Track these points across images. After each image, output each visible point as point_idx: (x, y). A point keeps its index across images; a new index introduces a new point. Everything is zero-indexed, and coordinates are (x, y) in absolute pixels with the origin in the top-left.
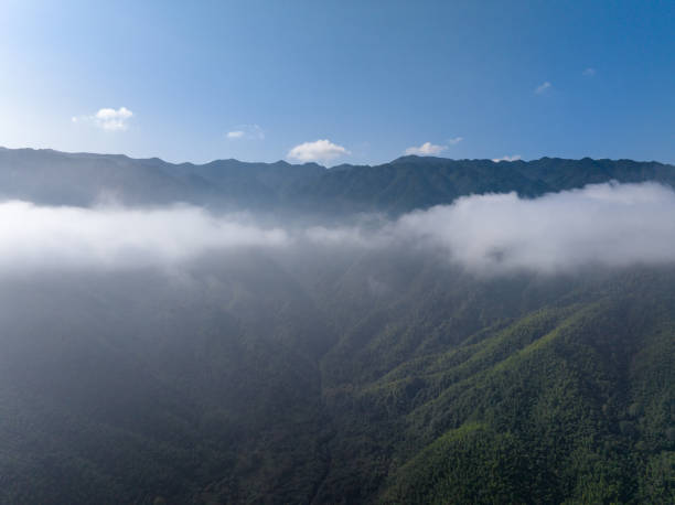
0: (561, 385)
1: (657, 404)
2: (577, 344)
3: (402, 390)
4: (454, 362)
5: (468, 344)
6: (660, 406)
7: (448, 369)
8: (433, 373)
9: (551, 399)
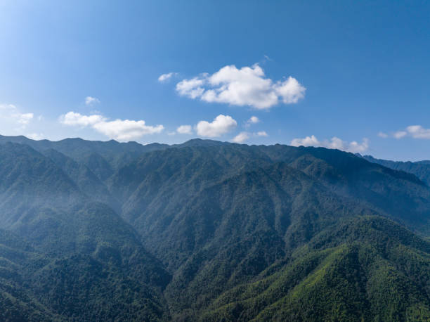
0: (337, 308)
1: (388, 315)
2: (338, 278)
3: (230, 313)
4: (259, 290)
5: (265, 276)
6: (390, 316)
7: (256, 295)
8: (246, 298)
9: (333, 318)
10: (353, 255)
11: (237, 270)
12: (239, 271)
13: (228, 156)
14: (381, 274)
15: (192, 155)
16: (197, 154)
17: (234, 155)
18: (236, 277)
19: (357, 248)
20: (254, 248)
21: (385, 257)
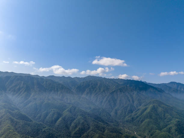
10: (154, 106)
14: (160, 109)
19: (154, 105)
20: (129, 107)
21: (160, 107)
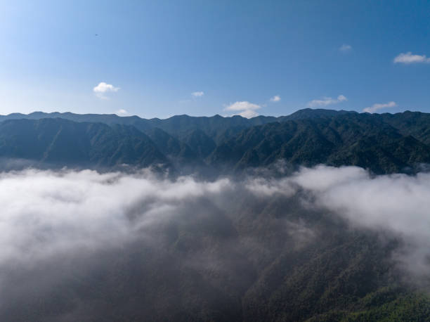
11: (333, 286)
12: (335, 287)
13: (340, 129)
15: (295, 130)
16: (302, 129)
17: (347, 128)
18: (331, 295)
